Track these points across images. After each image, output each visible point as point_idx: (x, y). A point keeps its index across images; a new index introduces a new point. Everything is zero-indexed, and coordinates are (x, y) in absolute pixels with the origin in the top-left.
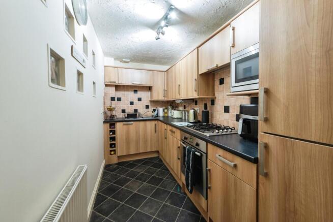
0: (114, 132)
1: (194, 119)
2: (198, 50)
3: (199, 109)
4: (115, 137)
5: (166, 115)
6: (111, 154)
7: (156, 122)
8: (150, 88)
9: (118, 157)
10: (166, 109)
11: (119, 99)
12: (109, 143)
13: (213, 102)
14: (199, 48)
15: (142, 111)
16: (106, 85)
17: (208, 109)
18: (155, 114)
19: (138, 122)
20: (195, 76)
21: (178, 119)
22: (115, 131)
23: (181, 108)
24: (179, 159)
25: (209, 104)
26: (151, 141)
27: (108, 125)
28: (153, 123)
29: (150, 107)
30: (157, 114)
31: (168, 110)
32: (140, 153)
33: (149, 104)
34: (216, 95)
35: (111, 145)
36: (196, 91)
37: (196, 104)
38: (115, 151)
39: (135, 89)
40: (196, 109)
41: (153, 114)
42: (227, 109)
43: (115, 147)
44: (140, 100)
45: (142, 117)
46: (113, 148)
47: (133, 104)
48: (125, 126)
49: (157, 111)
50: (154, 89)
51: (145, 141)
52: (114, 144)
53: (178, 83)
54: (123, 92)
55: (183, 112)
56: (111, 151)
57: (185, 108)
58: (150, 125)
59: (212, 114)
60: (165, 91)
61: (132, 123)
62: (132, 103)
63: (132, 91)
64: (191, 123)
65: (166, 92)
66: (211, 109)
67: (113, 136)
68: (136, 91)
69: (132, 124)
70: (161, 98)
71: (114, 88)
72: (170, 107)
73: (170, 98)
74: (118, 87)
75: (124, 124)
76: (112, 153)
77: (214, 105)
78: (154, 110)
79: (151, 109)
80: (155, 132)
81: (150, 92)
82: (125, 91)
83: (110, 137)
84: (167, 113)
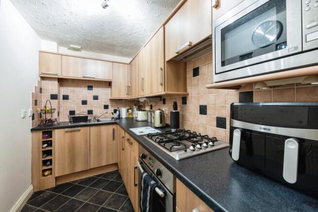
0: (50, 144)
1: (161, 123)
2: (164, 28)
3: (167, 109)
4: (51, 151)
5: (131, 116)
6: (44, 175)
7: (115, 127)
8: (109, 84)
9: (56, 178)
10: (131, 109)
11: (66, 97)
12: (42, 159)
13: (184, 100)
14: (166, 26)
15: (99, 112)
16: (43, 78)
17: (179, 110)
18: (116, 116)
19: (88, 128)
20: (161, 65)
21: (142, 121)
22: (51, 141)
23: (148, 108)
24: (136, 185)
25: (179, 103)
26: (108, 151)
27: (40, 134)
28: (111, 127)
29: (110, 107)
30: (119, 116)
31: (133, 111)
32: (91, 169)
33: (108, 103)
34: (189, 90)
35: (45, 163)
36: (161, 84)
37: (164, 103)
38: (51, 169)
39: (90, 84)
40: (163, 110)
41: (112, 116)
42: (203, 110)
43: (51, 164)
44: (96, 98)
45: (98, 121)
46: (48, 166)
47: (86, 104)
48: (68, 135)
49: (118, 112)
50: (113, 84)
51: (99, 153)
52: (51, 160)
53: (142, 76)
54: (72, 89)
55: (149, 113)
56: (44, 171)
57: (151, 108)
58: (106, 131)
59: (183, 116)
60: (129, 87)
61: (79, 128)
62: (84, 103)
63: (85, 87)
64: (156, 128)
65: (129, 89)
66: (182, 110)
67: (49, 148)
68: (90, 88)
69: (79, 130)
70: (123, 96)
71: (56, 83)
72: (134, 107)
73: (134, 96)
74: (62, 81)
75: (67, 132)
76: (46, 173)
77: (186, 104)
78: (115, 111)
79: (111, 110)
80: (114, 138)
81: (110, 89)
82: (74, 86)
83: (43, 151)
84: (132, 114)
